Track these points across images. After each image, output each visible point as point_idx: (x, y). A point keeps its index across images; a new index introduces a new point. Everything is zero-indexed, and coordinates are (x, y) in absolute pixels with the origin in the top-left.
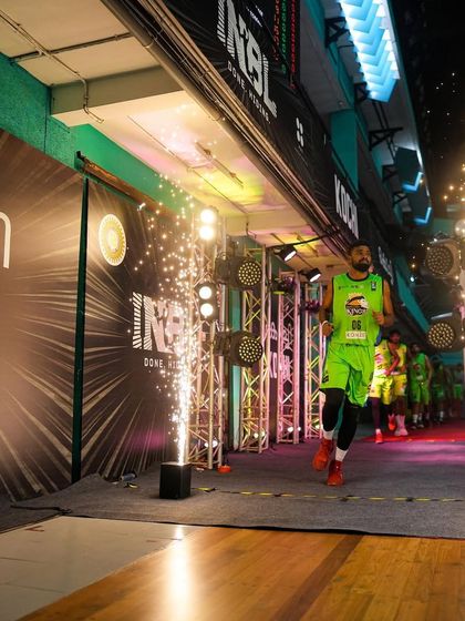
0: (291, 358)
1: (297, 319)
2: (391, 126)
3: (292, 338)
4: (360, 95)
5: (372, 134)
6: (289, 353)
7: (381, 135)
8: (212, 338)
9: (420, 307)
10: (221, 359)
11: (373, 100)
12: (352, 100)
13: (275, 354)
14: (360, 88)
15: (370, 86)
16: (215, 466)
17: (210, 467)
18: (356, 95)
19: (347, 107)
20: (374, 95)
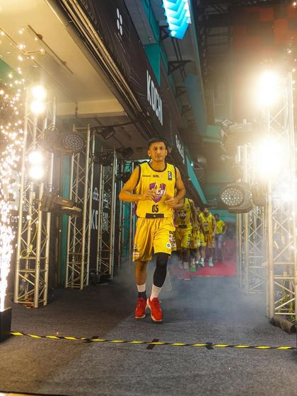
0: (110, 215)
1: (114, 185)
2: (183, 59)
3: (110, 199)
4: (163, 34)
5: (170, 63)
6: (108, 211)
7: (176, 65)
8: (41, 197)
9: (199, 181)
10: (49, 215)
11: (173, 38)
12: (157, 37)
13: (97, 211)
14: (164, 29)
15: (171, 27)
16: (41, 304)
17: (36, 306)
18: (160, 34)
19: (155, 42)
20: (173, 34)
